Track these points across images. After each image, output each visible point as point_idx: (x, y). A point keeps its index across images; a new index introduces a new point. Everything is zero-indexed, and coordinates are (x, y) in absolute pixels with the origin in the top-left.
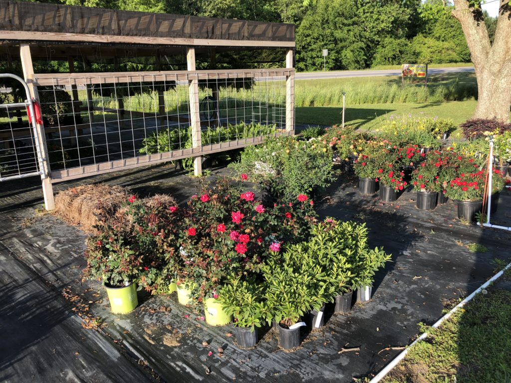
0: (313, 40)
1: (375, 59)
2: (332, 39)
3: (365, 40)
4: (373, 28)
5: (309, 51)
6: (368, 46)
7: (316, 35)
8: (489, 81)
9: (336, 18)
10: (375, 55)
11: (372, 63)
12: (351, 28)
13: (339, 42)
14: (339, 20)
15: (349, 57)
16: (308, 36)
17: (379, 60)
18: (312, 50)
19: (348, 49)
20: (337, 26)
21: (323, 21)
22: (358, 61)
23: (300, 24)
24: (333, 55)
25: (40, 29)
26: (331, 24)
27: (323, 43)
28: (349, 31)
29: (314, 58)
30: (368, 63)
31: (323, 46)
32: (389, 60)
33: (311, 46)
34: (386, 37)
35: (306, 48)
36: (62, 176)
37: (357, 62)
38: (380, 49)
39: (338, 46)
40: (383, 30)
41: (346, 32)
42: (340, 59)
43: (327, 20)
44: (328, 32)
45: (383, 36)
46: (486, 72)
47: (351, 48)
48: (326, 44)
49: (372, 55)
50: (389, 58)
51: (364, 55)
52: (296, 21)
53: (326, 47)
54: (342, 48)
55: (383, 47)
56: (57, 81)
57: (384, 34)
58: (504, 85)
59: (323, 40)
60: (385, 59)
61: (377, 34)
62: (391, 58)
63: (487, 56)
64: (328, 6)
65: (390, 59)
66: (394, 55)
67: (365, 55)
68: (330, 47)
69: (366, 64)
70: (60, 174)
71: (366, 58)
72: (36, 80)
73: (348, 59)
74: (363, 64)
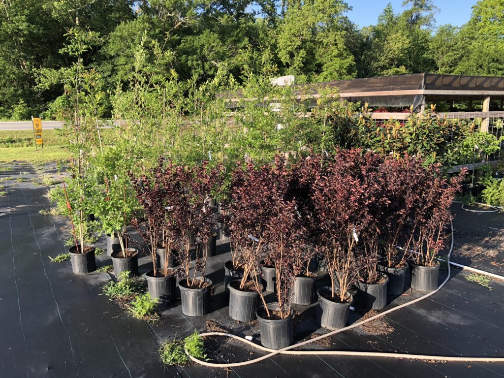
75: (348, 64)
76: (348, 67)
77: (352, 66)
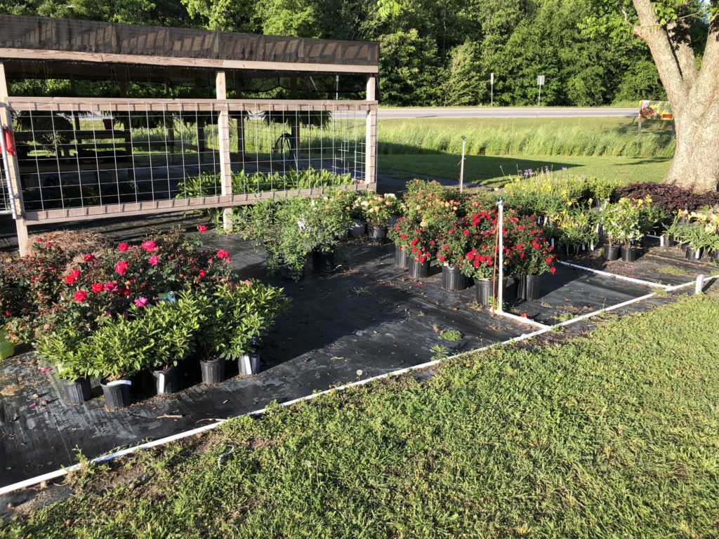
0: (525, 62)
1: (619, 91)
2: (554, 61)
3: (604, 63)
4: (620, 45)
5: (519, 77)
6: (610, 72)
7: (530, 54)
8: (689, 129)
9: (563, 29)
10: (620, 86)
11: (614, 98)
12: (585, 44)
13: (564, 65)
14: (567, 33)
15: (578, 88)
16: (520, 55)
17: (625, 93)
18: (523, 76)
19: (578, 76)
20: (565, 41)
21: (543, 34)
22: (593, 95)
23: (509, 38)
24: (554, 84)
25: (16, 45)
26: (555, 39)
27: (540, 66)
28: (582, 49)
29: (526, 88)
30: (608, 97)
31: (540, 70)
32: (641, 94)
33: (522, 69)
34: (640, 59)
35: (515, 73)
36: (39, 217)
37: (591, 95)
38: (628, 77)
39: (562, 71)
40: (635, 48)
41: (576, 51)
42: (565, 90)
43: (550, 34)
44: (549, 50)
45: (636, 57)
46: (685, 116)
47: (583, 74)
48: (544, 69)
49: (616, 85)
50: (641, 91)
51: (602, 85)
52: (502, 34)
53: (544, 72)
54: (569, 74)
55: (634, 74)
56: (36, 105)
57: (637, 55)
58: (711, 136)
59: (540, 62)
60: (636, 91)
61: (626, 55)
62: (646, 90)
63: (688, 93)
64: (552, 13)
65: (644, 93)
66: (649, 86)
67: (604, 85)
68: (551, 72)
69: (604, 98)
70: (37, 215)
71: (604, 89)
72: (10, 104)
73: (578, 91)
74: (599, 98)
75: (300, 21)
76: (300, 25)
77: (308, 24)
